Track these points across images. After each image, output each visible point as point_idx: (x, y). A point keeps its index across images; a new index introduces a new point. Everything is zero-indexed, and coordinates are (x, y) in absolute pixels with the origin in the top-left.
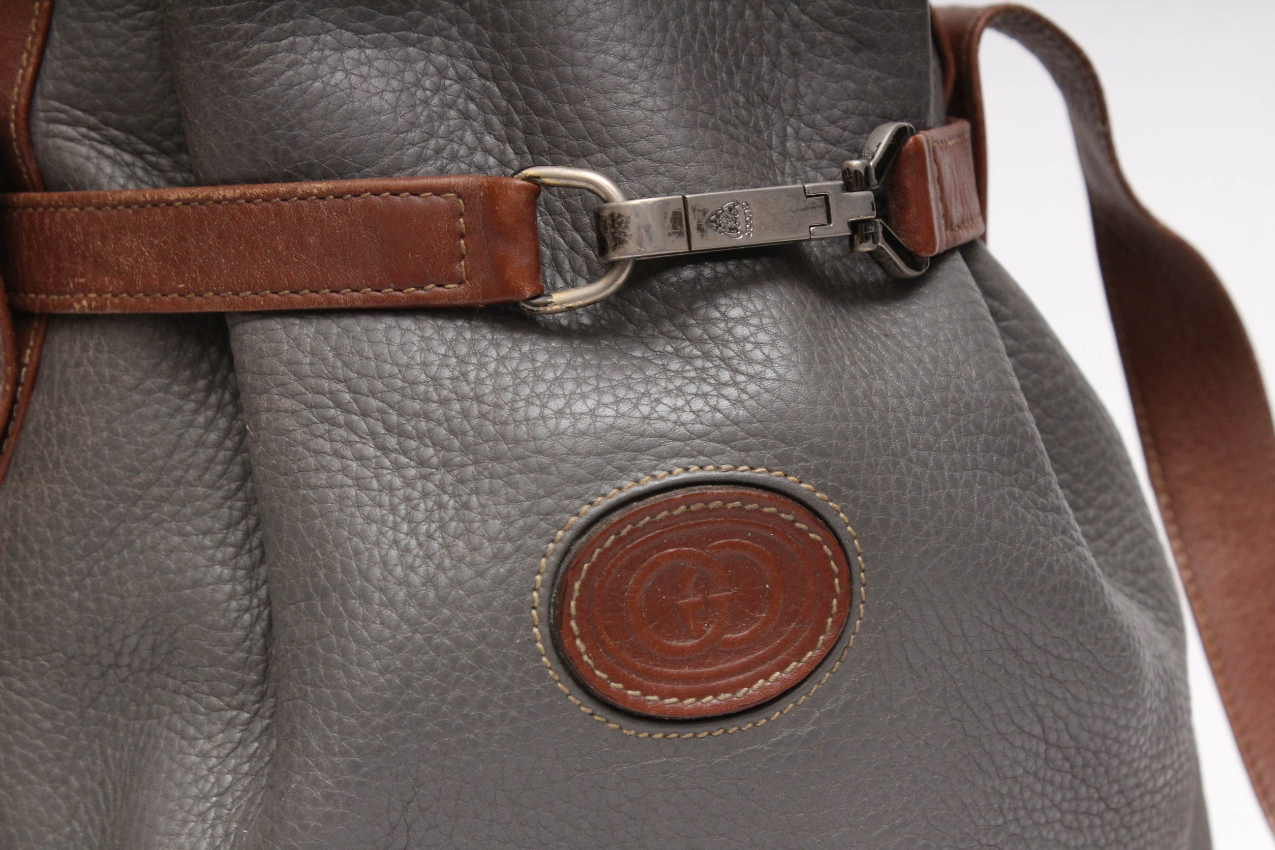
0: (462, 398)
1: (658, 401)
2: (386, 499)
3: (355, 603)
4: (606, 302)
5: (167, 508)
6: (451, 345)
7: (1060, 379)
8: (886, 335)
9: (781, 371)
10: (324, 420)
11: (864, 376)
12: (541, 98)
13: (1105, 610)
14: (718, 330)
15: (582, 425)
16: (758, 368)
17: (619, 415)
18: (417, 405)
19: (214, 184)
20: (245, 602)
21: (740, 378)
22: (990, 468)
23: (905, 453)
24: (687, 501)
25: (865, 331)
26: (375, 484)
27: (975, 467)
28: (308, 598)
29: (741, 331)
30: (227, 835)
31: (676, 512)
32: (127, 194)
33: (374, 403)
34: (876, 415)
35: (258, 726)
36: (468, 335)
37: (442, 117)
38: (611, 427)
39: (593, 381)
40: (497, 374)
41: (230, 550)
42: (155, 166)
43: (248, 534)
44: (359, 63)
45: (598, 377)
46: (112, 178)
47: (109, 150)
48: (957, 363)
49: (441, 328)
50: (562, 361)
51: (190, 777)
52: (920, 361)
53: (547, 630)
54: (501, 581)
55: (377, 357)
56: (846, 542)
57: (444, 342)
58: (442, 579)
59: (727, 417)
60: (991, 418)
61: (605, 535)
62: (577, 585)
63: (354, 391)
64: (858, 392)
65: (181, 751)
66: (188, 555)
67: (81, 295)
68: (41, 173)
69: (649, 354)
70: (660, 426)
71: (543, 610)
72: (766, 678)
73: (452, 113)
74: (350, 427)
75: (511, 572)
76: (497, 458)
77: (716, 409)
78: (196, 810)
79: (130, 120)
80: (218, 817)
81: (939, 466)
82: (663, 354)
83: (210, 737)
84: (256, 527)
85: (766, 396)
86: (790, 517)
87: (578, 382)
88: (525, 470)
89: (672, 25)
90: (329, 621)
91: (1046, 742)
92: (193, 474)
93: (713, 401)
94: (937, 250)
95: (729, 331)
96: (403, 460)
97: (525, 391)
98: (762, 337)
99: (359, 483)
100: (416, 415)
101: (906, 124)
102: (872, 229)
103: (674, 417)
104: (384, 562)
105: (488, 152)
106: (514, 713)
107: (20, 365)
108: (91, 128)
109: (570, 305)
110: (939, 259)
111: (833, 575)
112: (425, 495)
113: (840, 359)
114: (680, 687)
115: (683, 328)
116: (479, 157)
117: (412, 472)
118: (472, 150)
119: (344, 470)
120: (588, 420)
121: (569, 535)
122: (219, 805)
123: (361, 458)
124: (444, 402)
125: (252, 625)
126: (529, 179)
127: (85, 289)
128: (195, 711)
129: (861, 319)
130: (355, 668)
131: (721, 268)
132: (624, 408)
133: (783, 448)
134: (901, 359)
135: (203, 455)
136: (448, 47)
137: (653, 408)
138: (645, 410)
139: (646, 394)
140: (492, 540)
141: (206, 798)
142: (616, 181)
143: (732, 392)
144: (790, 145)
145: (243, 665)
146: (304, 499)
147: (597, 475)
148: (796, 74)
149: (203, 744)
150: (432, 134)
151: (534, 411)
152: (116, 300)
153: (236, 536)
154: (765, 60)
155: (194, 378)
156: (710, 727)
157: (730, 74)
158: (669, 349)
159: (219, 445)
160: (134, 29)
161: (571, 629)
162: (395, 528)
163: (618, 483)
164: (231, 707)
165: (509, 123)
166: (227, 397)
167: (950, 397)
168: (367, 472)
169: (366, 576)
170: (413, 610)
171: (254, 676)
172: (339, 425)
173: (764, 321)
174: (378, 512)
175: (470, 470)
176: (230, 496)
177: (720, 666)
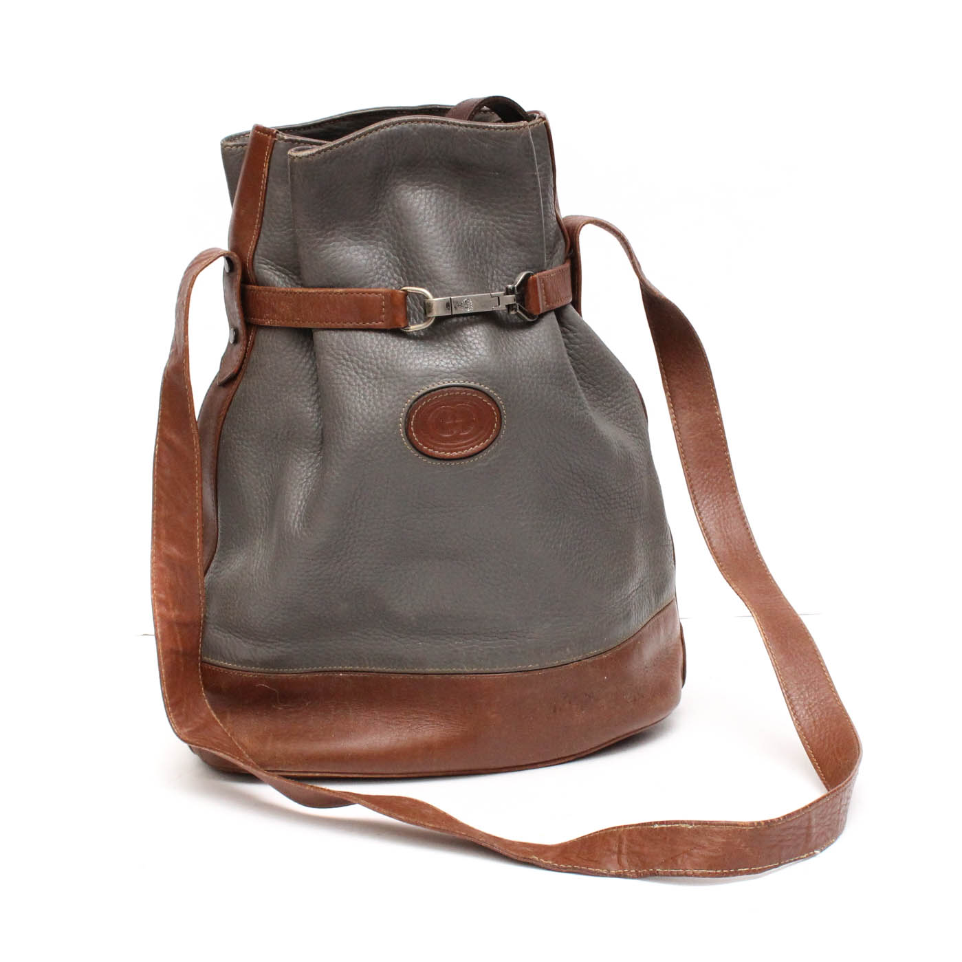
0: (382, 358)
1: (442, 360)
2: (357, 388)
3: (347, 420)
4: (429, 328)
5: (293, 389)
6: (380, 341)
7: (597, 353)
8: (520, 340)
9: (481, 352)
10: (340, 363)
11: (510, 353)
12: (411, 263)
14: (463, 338)
15: (417, 368)
16: (474, 351)
17: (429, 365)
18: (368, 360)
19: (309, 287)
20: (316, 419)
21: (468, 354)
22: (552, 383)
23: (521, 378)
24: (449, 392)
25: (513, 339)
26: (354, 384)
27: (546, 383)
28: (333, 417)
29: (469, 339)
30: (308, 491)
32: (283, 289)
33: (355, 358)
34: (512, 366)
35: (319, 458)
36: (385, 338)
37: (381, 268)
38: (426, 369)
39: (422, 354)
40: (393, 350)
41: (312, 403)
42: (292, 278)
43: (318, 398)
44: (355, 251)
45: (424, 352)
46: (278, 282)
47: (278, 273)
48: (544, 350)
49: (377, 335)
50: (413, 347)
51: (298, 473)
52: (531, 349)
53: (404, 430)
54: (390, 415)
55: (357, 344)
56: (500, 406)
57: (377, 339)
58: (373, 414)
59: (463, 366)
60: (554, 368)
61: (423, 401)
62: (413, 416)
63: (350, 355)
64: (506, 359)
65: (295, 465)
66: (299, 404)
67: (268, 320)
68: (256, 279)
69: (441, 346)
70: (442, 369)
71: (403, 424)
72: (473, 447)
73: (384, 267)
74: (348, 366)
75: (394, 412)
76: (391, 377)
77: (459, 364)
78: (299, 483)
79: (285, 264)
80: (306, 485)
81: (533, 383)
82: (445, 346)
83: (304, 461)
84: (320, 396)
85: (476, 360)
86: (481, 398)
87: (418, 353)
88: (400, 380)
89: (455, 240)
90: (339, 425)
91: (573, 473)
92: (301, 378)
93: (459, 361)
94: (541, 312)
95: (466, 339)
96: (363, 376)
97: (401, 356)
98: (476, 341)
99: (350, 383)
100: (367, 363)
101: (529, 272)
102: (515, 307)
103: (446, 366)
104: (356, 408)
105: (395, 279)
106: (394, 455)
107: (248, 340)
108: (273, 266)
109: (416, 330)
110: (542, 316)
111: (495, 416)
112: (369, 387)
113: (502, 348)
114: (445, 449)
115: (452, 337)
116: (392, 281)
117: (366, 380)
118: (390, 278)
119: (346, 379)
120: (419, 366)
121: (412, 401)
122: (307, 481)
123: (350, 375)
124: (376, 359)
125: (318, 426)
126: (404, 290)
127: (269, 318)
128: (301, 453)
129: (513, 335)
130: (346, 439)
131: (465, 319)
132: (431, 362)
133: (479, 376)
134: (524, 348)
135: (304, 372)
136: (384, 245)
137: (440, 363)
138: (437, 363)
139: (438, 358)
140: (389, 402)
141: (303, 480)
142: (430, 291)
143: (465, 358)
144: (495, 277)
145: (316, 439)
146: (333, 388)
147: (422, 383)
148: (498, 254)
149: (302, 463)
150: (377, 273)
151: (403, 363)
152: (278, 322)
153: (314, 398)
154: (487, 248)
155: (302, 348)
156: (456, 461)
157: (475, 254)
158: (447, 344)
159: (309, 369)
160: (286, 234)
161: (411, 430)
162: (360, 397)
163: (428, 386)
164: (311, 452)
165: (402, 270)
166: (313, 354)
167: (539, 360)
168: (352, 380)
169: (350, 411)
170: (364, 423)
171: (319, 442)
172: (344, 365)
173: (478, 336)
174: (355, 393)
175: (383, 380)
176: (313, 385)
177: (459, 443)
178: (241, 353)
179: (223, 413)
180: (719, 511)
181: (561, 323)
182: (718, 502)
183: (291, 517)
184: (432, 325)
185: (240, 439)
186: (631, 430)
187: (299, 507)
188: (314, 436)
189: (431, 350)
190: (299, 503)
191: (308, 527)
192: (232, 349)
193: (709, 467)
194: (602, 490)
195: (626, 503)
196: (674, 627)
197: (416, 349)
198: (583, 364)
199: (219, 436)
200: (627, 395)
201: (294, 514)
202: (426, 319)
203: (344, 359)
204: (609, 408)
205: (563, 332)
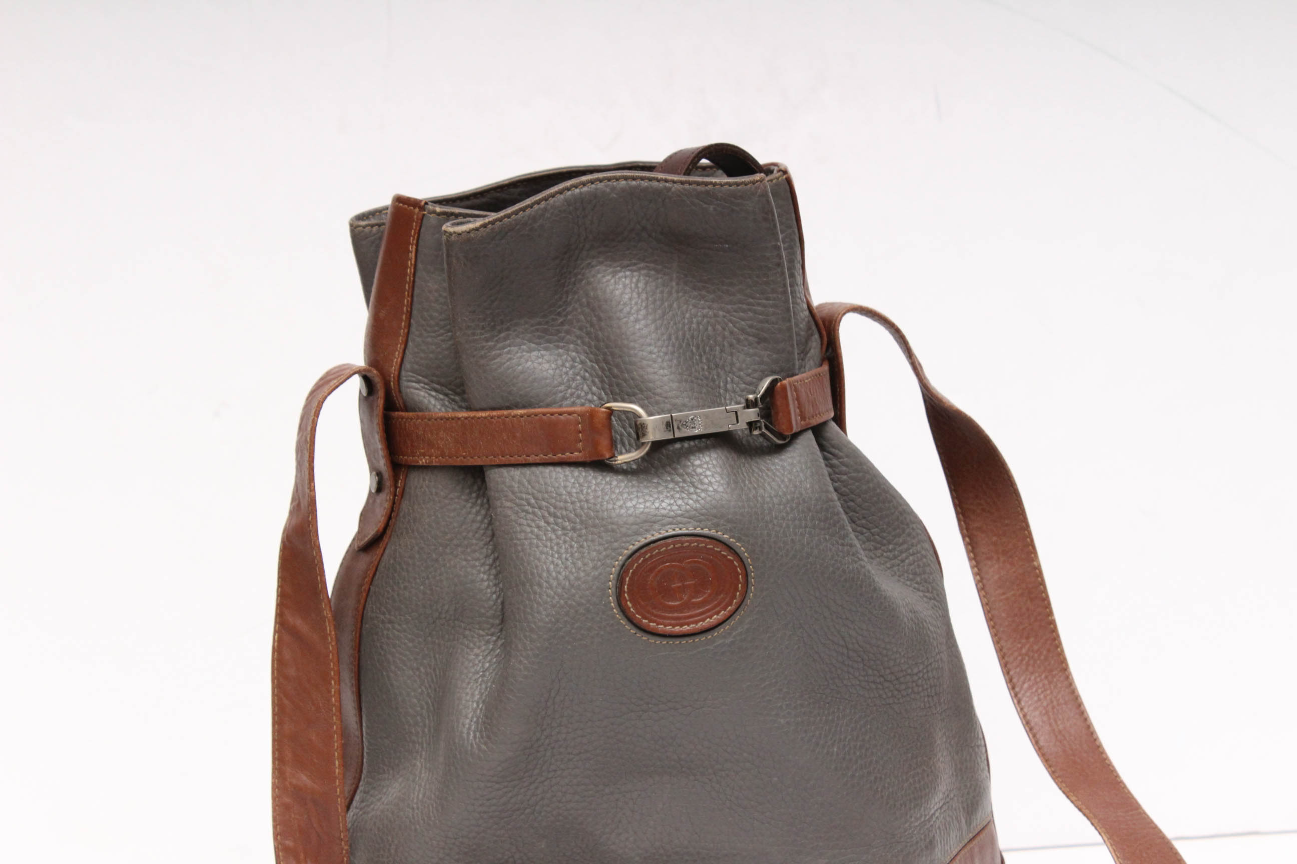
0: (580, 501)
1: (663, 501)
2: (549, 544)
3: (536, 588)
4: (643, 458)
5: (460, 549)
6: (577, 479)
7: (871, 485)
8: (768, 470)
9: (715, 487)
10: (523, 511)
11: (755, 488)
12: (615, 371)
13: (875, 590)
14: (690, 470)
15: (630, 512)
16: (706, 486)
17: (645, 507)
18: (562, 504)
19: (477, 410)
20: (494, 589)
21: (698, 491)
22: (814, 527)
23: (771, 521)
24: (674, 543)
25: (759, 468)
26: (544, 538)
27: (806, 527)
28: (517, 586)
29: (699, 470)
30: (486, 688)
31: (669, 548)
32: (441, 414)
34: (758, 505)
35: (500, 642)
36: (584, 474)
37: (574, 380)
38: (642, 513)
39: (635, 493)
40: (595, 491)
41: (487, 567)
42: (453, 400)
43: (495, 560)
44: (538, 357)
45: (637, 491)
46: (435, 406)
47: (434, 393)
48: (801, 482)
49: (573, 471)
50: (623, 485)
51: (471, 664)
52: (783, 481)
53: (615, 598)
54: (595, 578)
55: (546, 484)
56: (744, 560)
57: (573, 477)
58: (572, 578)
59: (692, 508)
60: (815, 505)
61: (639, 557)
62: (627, 579)
63: (536, 498)
65: (467, 653)
66: (469, 569)
67: (422, 457)
68: (404, 403)
69: (660, 481)
70: (663, 512)
71: (614, 589)
72: (710, 618)
73: (578, 377)
74: (534, 513)
75: (600, 574)
76: (595, 526)
77: (687, 504)
78: (474, 678)
79: (443, 380)
80: (483, 681)
81: (788, 527)
82: (666, 481)
83: (479, 648)
84: (498, 557)
85: (709, 499)
86: (719, 550)
87: (629, 493)
88: (607, 531)
89: (673, 337)
90: (525, 595)
91: (848, 649)
92: (471, 534)
93: (686, 501)
94: (794, 431)
95: (694, 471)
96: (556, 527)
97: (607, 498)
98: (708, 473)
99: (538, 537)
100: (561, 508)
101: (777, 377)
102: (759, 424)
103: (669, 508)
104: (548, 571)
105: (594, 394)
106: (602, 633)
107: (396, 487)
108: (425, 384)
109: (625, 461)
110: (795, 436)
111: (739, 574)
112: (565, 542)
113: (744, 481)
114: (673, 622)
115: (675, 469)
116: (590, 396)
117: (560, 532)
118: (587, 394)
119: (532, 532)
120: (632, 510)
121: (624, 558)
122: (483, 676)
123: (538, 527)
124: (573, 503)
125: (497, 599)
126: (608, 408)
127: (424, 455)
128: (473, 637)
129: (757, 463)
130: (536, 615)
131: (692, 443)
132: (648, 504)
133: (715, 520)
134: (774, 480)
135: (475, 526)
136: (577, 349)
137: (660, 505)
138: (657, 505)
139: (658, 498)
140: (593, 560)
141: (478, 673)
142: (642, 407)
143: (695, 497)
144: (729, 386)
145: (494, 617)
146: (516, 544)
147: (637, 533)
148: (732, 354)
149: (476, 651)
150: (569, 387)
151: (610, 506)
152: (437, 460)
153: (490, 561)
154: (718, 348)
155: (471, 493)
156: (687, 639)
157: (700, 356)
158: (669, 479)
159: (482, 522)
160: (443, 341)
161: (625, 598)
162: (552, 556)
163: (645, 536)
164: (488, 635)
165: (602, 381)
166: (485, 501)
167: (795, 496)
168: (541, 533)
169: (540, 576)
170: (560, 591)
171: (497, 622)
172: (529, 513)
173: (710, 466)
174: (545, 550)
175: (584, 531)
176: (487, 544)
177: (690, 613)
178: (387, 505)
179: (366, 587)
180: (1045, 697)
181: (822, 447)
182: (1044, 685)
183: (464, 725)
184: (648, 454)
185: (391, 622)
186: (921, 588)
187: (475, 711)
188: (491, 612)
189: (647, 487)
190: (475, 705)
191: (489, 737)
192: (374, 501)
193: (1028, 638)
194: (888, 671)
195: (920, 689)
196: (993, 859)
197: (626, 486)
198: (853, 501)
199: (361, 617)
200: (914, 541)
201: (468, 721)
202: (639, 446)
203: (529, 504)
204: (891, 559)
205: (825, 458)
